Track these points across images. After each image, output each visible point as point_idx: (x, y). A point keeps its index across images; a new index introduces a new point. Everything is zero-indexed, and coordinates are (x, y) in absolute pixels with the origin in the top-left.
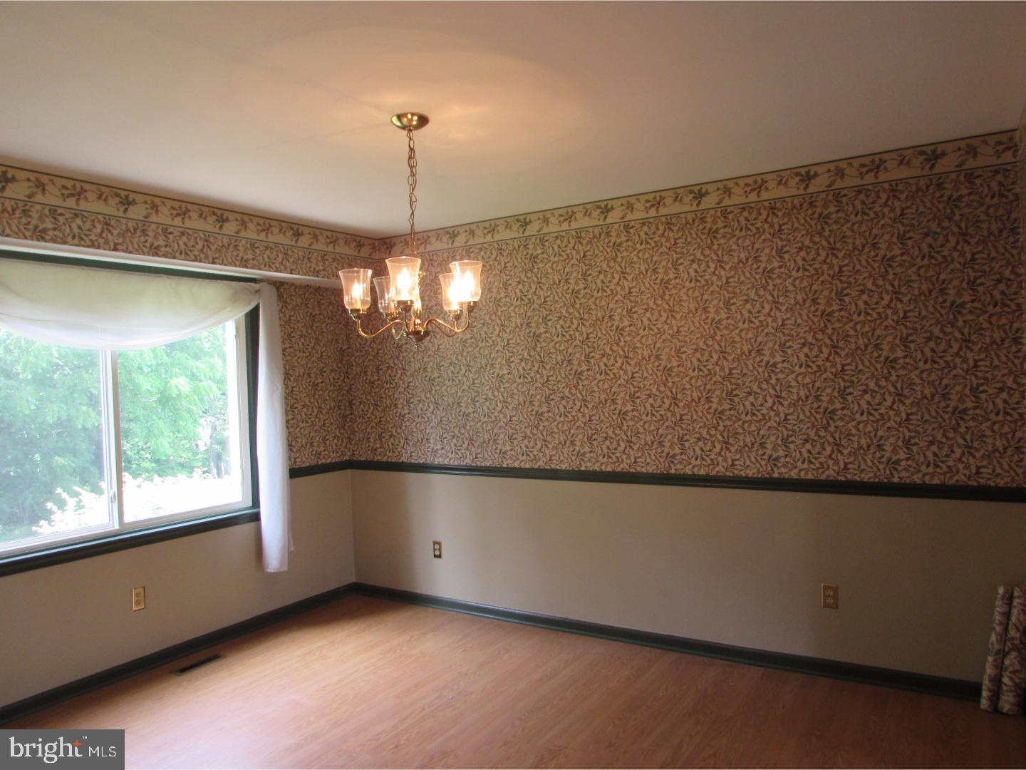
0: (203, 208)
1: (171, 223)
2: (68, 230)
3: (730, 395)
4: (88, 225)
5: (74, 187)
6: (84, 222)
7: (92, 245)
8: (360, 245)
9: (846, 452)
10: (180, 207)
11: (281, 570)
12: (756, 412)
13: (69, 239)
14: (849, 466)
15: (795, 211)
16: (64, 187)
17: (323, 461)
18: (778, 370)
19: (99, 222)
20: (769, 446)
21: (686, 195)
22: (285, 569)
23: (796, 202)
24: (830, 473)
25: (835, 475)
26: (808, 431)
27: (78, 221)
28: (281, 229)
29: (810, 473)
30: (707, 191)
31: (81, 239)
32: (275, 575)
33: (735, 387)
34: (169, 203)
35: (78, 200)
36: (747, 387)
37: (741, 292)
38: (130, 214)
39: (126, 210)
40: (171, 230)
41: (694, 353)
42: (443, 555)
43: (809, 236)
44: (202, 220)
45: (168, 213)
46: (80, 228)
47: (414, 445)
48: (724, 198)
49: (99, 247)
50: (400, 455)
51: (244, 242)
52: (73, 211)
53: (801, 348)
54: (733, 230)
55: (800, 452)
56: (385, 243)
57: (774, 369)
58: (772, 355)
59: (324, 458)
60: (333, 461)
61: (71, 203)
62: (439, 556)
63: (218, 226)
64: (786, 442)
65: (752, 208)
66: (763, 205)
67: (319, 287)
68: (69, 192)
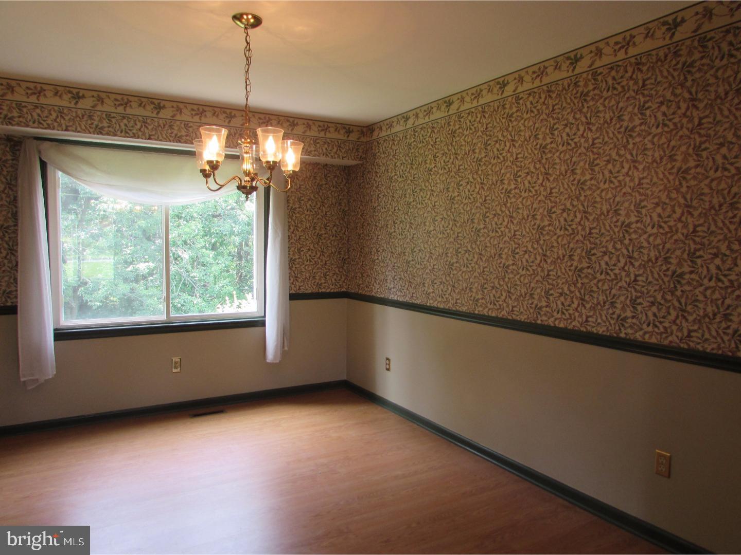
0: (216, 109)
1: (191, 120)
2: (118, 127)
3: (589, 254)
4: (132, 123)
5: (122, 99)
6: (129, 122)
7: (134, 136)
8: (349, 132)
9: (691, 318)
10: (198, 109)
11: (275, 362)
12: (609, 271)
13: (119, 133)
14: (692, 334)
15: (659, 63)
16: (116, 100)
17: (324, 290)
18: (632, 231)
19: (139, 121)
20: (619, 306)
21: (564, 62)
22: (278, 361)
23: (661, 54)
24: (673, 339)
25: (678, 341)
26: (656, 294)
27: (125, 121)
28: (279, 122)
29: (654, 337)
30: (581, 55)
31: (126, 133)
32: (272, 365)
33: (593, 246)
34: (189, 107)
35: (125, 107)
36: (603, 247)
37: (604, 153)
39: (158, 113)
40: (191, 124)
41: (562, 213)
42: (392, 369)
43: (671, 88)
44: (214, 118)
45: (189, 114)
46: (126, 125)
47: (379, 284)
48: (595, 60)
49: (138, 138)
50: (371, 291)
52: (122, 115)
53: (655, 207)
54: (601, 91)
55: (646, 314)
56: (370, 129)
57: (628, 229)
58: (628, 215)
59: (324, 288)
60: (332, 291)
61: (120, 109)
62: (388, 369)
63: (227, 121)
64: (634, 303)
65: (619, 66)
66: (630, 62)
67: (326, 165)
68: (119, 103)
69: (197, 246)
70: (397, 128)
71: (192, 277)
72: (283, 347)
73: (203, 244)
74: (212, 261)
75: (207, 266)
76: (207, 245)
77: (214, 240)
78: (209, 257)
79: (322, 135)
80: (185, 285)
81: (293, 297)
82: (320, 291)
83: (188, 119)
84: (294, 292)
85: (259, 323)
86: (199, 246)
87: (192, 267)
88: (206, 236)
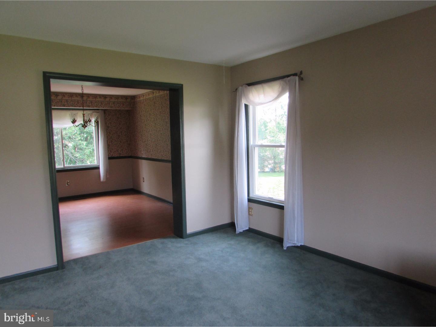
0: (77, 94)
22: (105, 181)
32: (103, 182)
38: (58, 98)
42: (145, 181)
44: (76, 97)
50: (138, 155)
51: (88, 101)
60: (125, 156)
63: (81, 98)
69: (76, 140)
70: (141, 99)
71: (75, 157)
72: (107, 176)
73: (80, 138)
74: (85, 147)
75: (82, 150)
76: (82, 139)
77: (86, 135)
78: (83, 144)
79: (116, 100)
80: (70, 160)
81: (110, 158)
82: (121, 156)
83: (67, 98)
84: (110, 156)
85: (97, 168)
86: (77, 139)
87: (75, 151)
88: (81, 133)
